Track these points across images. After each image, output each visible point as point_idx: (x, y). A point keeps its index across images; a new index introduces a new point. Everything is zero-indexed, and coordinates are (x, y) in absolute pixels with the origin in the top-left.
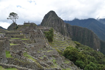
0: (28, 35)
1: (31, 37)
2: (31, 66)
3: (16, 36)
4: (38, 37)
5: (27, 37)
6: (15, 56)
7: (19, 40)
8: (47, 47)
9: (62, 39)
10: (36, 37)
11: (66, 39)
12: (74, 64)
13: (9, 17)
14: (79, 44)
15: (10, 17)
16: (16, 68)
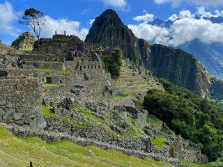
0: (70, 62)
1: (76, 67)
2: (94, 133)
3: (44, 64)
4: (90, 67)
5: (68, 66)
6: (62, 112)
7: (52, 72)
8: (110, 89)
9: (135, 72)
10: (87, 67)
11: (143, 73)
12: (167, 127)
13: (24, 20)
14: (169, 83)
15: (26, 19)
16: (71, 140)
